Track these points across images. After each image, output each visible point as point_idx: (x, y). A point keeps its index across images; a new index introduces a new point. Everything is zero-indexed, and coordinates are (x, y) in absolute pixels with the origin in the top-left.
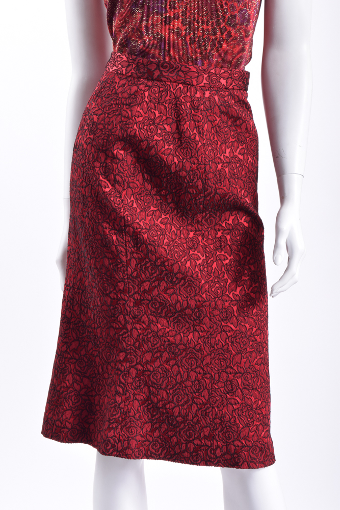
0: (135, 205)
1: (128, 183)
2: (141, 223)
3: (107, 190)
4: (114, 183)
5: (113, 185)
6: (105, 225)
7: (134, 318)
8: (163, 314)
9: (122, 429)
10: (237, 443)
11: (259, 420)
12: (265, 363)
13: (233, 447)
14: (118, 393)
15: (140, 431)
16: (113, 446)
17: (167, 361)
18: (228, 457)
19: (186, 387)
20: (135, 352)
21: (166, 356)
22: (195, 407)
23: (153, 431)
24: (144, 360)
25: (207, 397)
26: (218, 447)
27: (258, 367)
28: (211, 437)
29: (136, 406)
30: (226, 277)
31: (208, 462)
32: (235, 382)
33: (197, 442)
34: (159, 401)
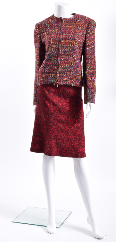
0: (53, 97)
1: (52, 91)
2: (55, 101)
3: (47, 93)
4: (48, 91)
5: (48, 92)
6: (46, 101)
7: (53, 123)
8: (60, 122)
9: (50, 149)
10: (77, 152)
11: (82, 147)
12: (84, 133)
13: (76, 153)
14: (49, 141)
15: (55, 149)
16: (48, 153)
17: (61, 133)
18: (75, 155)
19: (65, 139)
20: (53, 131)
21: (60, 132)
22: (67, 144)
23: (58, 150)
24: (55, 133)
25: (70, 141)
26: (73, 153)
27: (82, 134)
28: (71, 151)
29: (54, 144)
30: (74, 113)
31: (70, 157)
32: (77, 138)
33: (68, 152)
34: (59, 143)
